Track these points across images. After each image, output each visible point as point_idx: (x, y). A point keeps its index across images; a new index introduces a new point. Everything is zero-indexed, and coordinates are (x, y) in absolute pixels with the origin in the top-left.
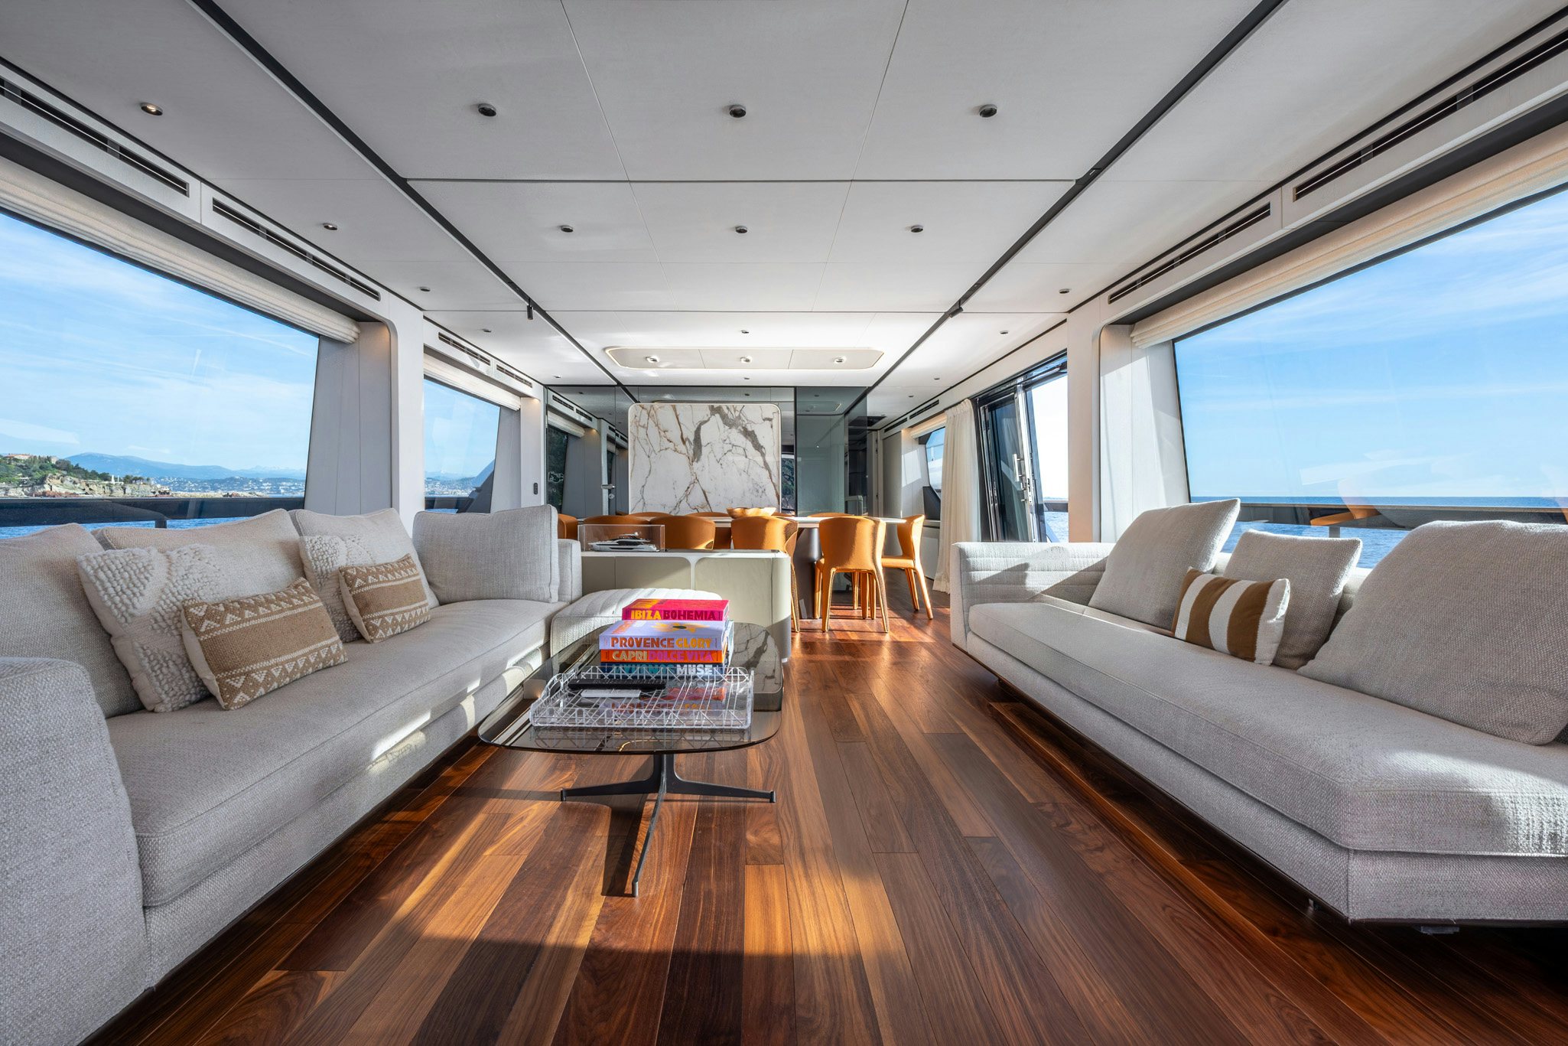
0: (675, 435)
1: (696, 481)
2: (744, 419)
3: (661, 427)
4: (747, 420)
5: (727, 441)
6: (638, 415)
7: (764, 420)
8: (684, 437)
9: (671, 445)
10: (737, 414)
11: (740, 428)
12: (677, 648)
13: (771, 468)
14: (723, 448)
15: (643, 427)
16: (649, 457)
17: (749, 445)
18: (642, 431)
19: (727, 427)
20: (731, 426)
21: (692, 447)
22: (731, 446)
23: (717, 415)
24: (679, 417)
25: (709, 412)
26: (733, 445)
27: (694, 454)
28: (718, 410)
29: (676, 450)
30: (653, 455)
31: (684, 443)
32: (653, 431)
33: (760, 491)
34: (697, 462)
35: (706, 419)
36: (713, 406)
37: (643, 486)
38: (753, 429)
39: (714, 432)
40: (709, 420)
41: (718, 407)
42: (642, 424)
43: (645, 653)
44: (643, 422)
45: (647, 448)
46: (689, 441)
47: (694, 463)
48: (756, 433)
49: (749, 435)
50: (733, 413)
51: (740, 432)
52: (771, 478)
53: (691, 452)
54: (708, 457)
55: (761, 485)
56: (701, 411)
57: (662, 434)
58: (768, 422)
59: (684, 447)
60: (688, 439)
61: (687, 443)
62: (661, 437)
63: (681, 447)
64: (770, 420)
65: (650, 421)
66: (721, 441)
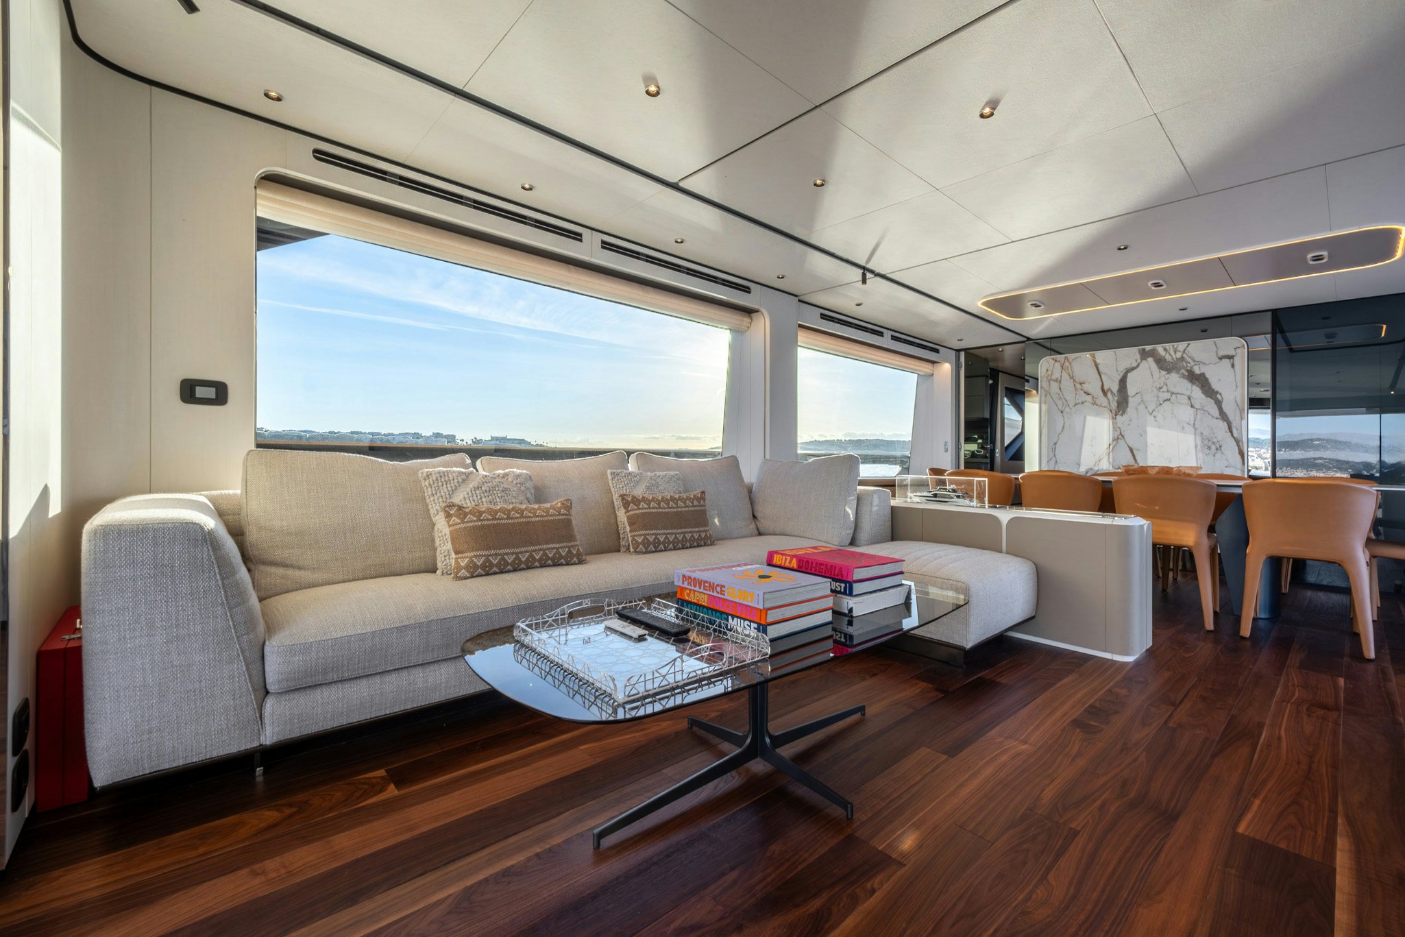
0: (1094, 387)
1: (1120, 437)
2: (1189, 360)
3: (1077, 380)
4: (1194, 361)
5: (1165, 389)
6: (1050, 369)
7: (1221, 358)
8: (1106, 388)
9: (1089, 398)
10: (1179, 355)
11: (1183, 371)
12: (727, 597)
13: (1231, 418)
14: (1158, 397)
15: (1056, 380)
16: (1062, 412)
17: (1197, 392)
18: (1054, 385)
19: (1163, 373)
20: (1169, 371)
21: (1116, 398)
22: (1169, 394)
23: (1150, 360)
24: (1099, 366)
25: (1138, 356)
26: (1173, 393)
27: (1118, 407)
28: (1153, 354)
29: (1094, 403)
30: (1067, 410)
31: (1105, 393)
32: (1067, 383)
33: (1213, 447)
34: (1122, 415)
35: (1135, 366)
36: (1144, 349)
37: (1055, 444)
38: (1202, 371)
39: (1145, 377)
40: (1138, 366)
41: (1152, 350)
42: (1054, 377)
43: (706, 596)
44: (1057, 375)
45: (1060, 403)
46: (1112, 392)
47: (1118, 417)
48: (1207, 376)
49: (1196, 379)
50: (1172, 353)
51: (1183, 376)
52: (1231, 432)
53: (1114, 405)
54: (1136, 408)
55: (1214, 440)
56: (1129, 355)
57: (1078, 386)
58: (1227, 360)
59: (1106, 400)
60: (1109, 390)
61: (1109, 395)
62: (1076, 389)
63: (1102, 399)
64: (1230, 357)
65: (1064, 374)
66: (1155, 389)
